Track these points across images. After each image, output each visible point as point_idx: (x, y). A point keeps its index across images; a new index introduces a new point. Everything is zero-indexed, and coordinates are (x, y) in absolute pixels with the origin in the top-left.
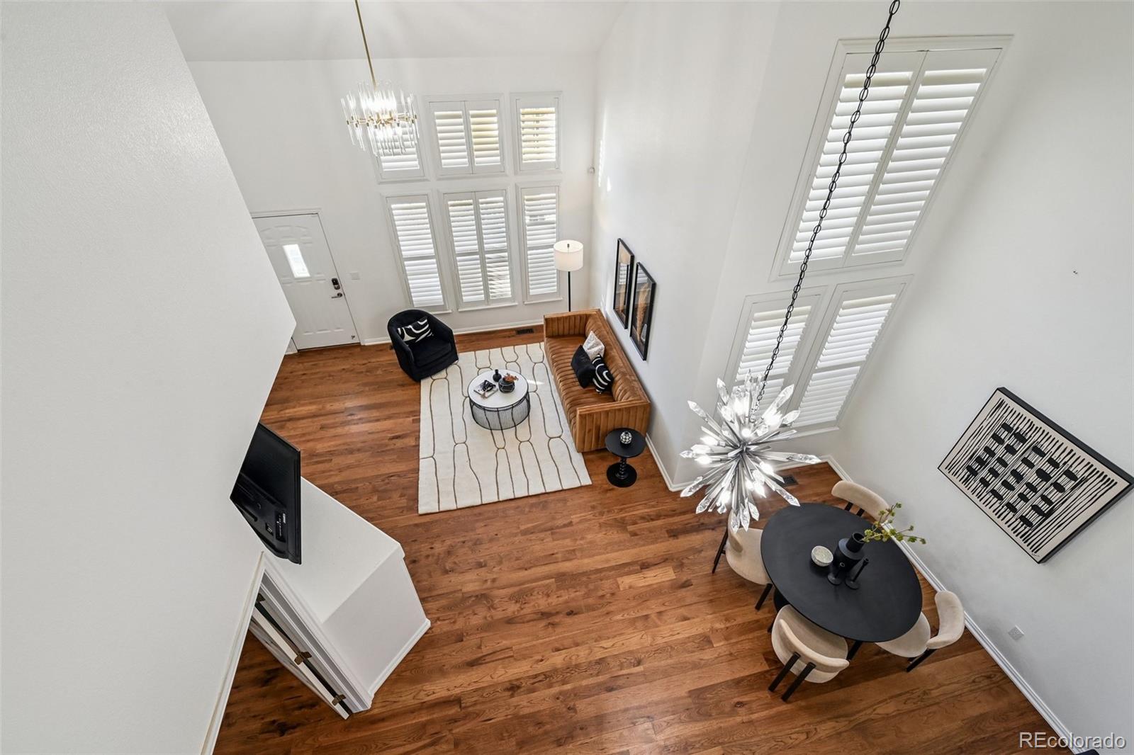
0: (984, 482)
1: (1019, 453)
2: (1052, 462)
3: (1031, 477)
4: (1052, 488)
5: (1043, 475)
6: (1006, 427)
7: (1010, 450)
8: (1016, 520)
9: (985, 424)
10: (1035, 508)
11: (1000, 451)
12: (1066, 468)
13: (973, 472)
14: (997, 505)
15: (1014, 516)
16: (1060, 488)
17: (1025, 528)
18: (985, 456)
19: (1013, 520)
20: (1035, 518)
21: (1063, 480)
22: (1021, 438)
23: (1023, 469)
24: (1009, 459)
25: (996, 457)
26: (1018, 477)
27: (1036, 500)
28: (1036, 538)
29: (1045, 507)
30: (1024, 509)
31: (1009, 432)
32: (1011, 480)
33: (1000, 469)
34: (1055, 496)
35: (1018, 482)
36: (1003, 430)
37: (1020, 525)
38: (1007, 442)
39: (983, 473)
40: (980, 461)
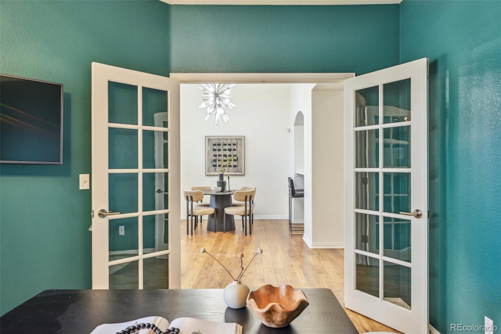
0: (219, 166)
1: (222, 149)
2: (229, 145)
3: (228, 153)
5: (230, 150)
6: (214, 145)
7: (219, 150)
9: (209, 149)
10: (234, 160)
11: (217, 153)
12: (232, 143)
13: (215, 166)
14: (227, 169)
15: (232, 168)
16: (234, 150)
17: (236, 168)
18: (215, 158)
20: (235, 163)
21: (235, 147)
22: (219, 145)
23: (226, 153)
24: (221, 153)
25: (217, 155)
26: (225, 156)
27: (232, 158)
28: (239, 169)
29: (235, 158)
30: (232, 163)
31: (216, 145)
32: (225, 158)
33: (220, 158)
34: (235, 153)
35: (226, 157)
36: (214, 146)
37: (234, 169)
38: (217, 149)
39: (218, 163)
40: (215, 161)
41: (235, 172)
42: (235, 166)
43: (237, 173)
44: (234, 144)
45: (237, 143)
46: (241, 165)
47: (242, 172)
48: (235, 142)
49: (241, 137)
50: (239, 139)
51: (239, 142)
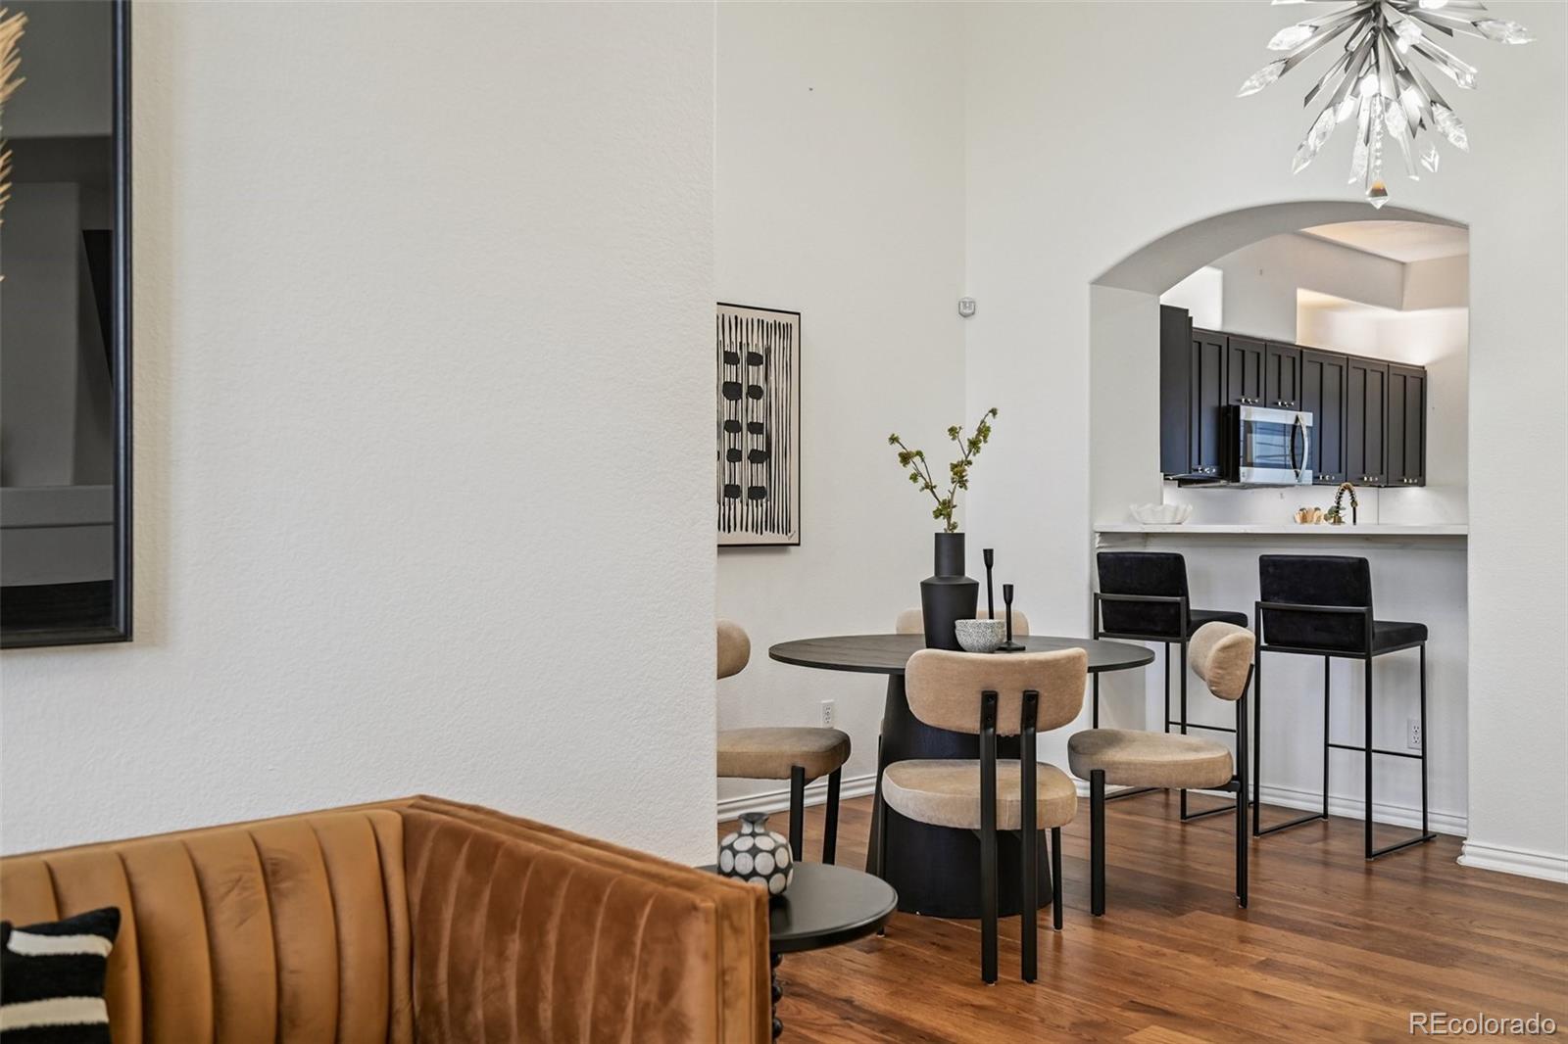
2: (731, 358)
4: (750, 399)
5: (733, 391)
8: (747, 505)
10: (757, 457)
12: (745, 351)
15: (741, 502)
16: (755, 392)
17: (762, 505)
19: (745, 508)
20: (759, 475)
21: (756, 376)
27: (747, 442)
28: (776, 510)
29: (756, 442)
30: (745, 474)
34: (756, 411)
37: (755, 509)
41: (756, 528)
42: (757, 493)
43: (768, 537)
44: (754, 359)
45: (768, 350)
46: (787, 486)
47: (787, 530)
48: (757, 345)
49: (784, 319)
50: (777, 325)
51: (776, 344)
